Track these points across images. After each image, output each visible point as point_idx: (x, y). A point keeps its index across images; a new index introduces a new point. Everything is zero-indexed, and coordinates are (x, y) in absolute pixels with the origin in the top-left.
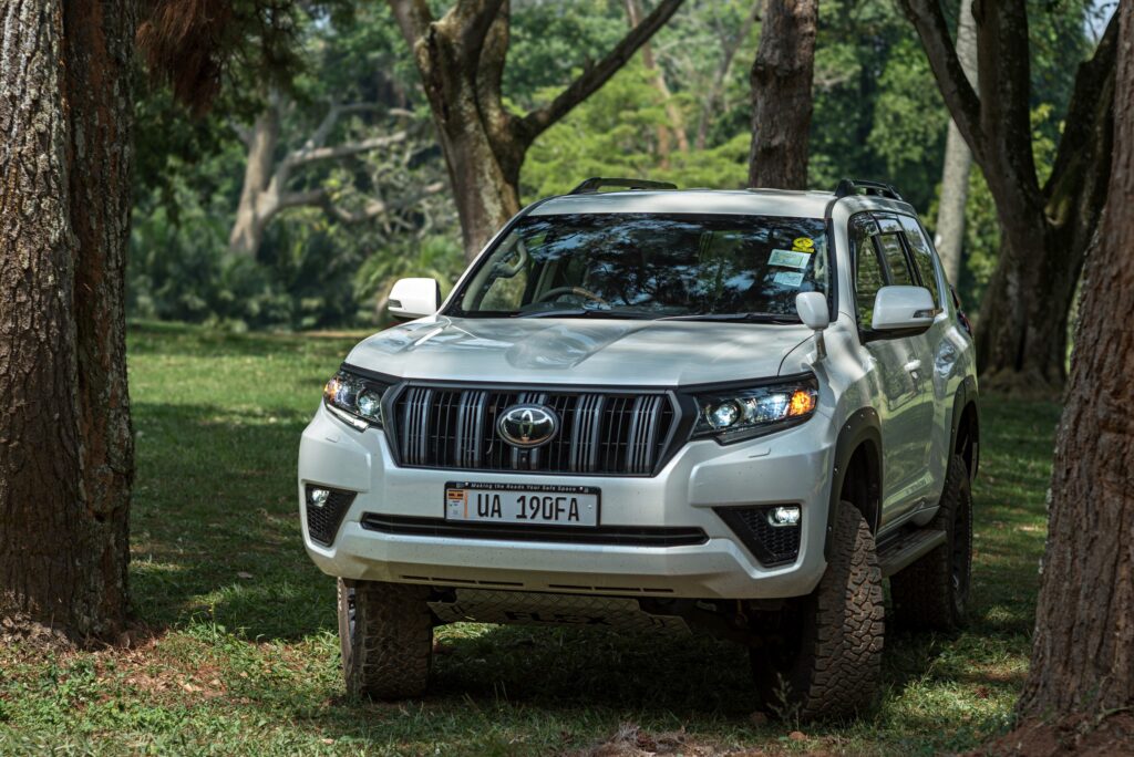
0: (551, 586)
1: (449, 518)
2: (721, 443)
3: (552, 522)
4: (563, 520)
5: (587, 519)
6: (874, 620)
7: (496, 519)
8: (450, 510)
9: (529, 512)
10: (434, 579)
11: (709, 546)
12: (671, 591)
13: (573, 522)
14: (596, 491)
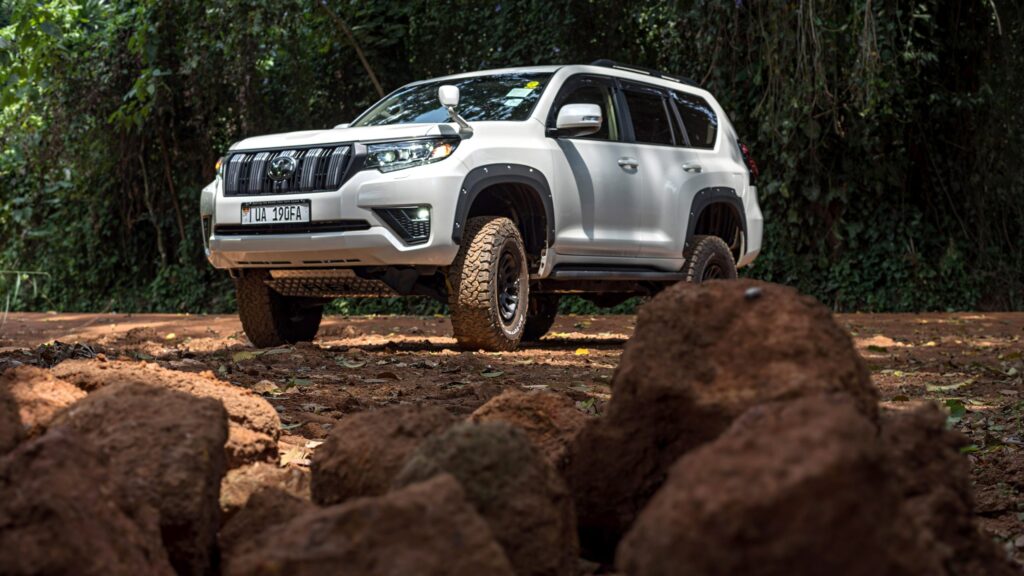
0: (305, 262)
1: (243, 223)
2: (382, 172)
3: (289, 221)
4: (294, 220)
5: (305, 219)
6: (480, 292)
7: (264, 222)
8: (244, 218)
9: (278, 217)
10: (253, 263)
11: (373, 231)
12: (358, 260)
13: (299, 221)
14: (308, 202)
